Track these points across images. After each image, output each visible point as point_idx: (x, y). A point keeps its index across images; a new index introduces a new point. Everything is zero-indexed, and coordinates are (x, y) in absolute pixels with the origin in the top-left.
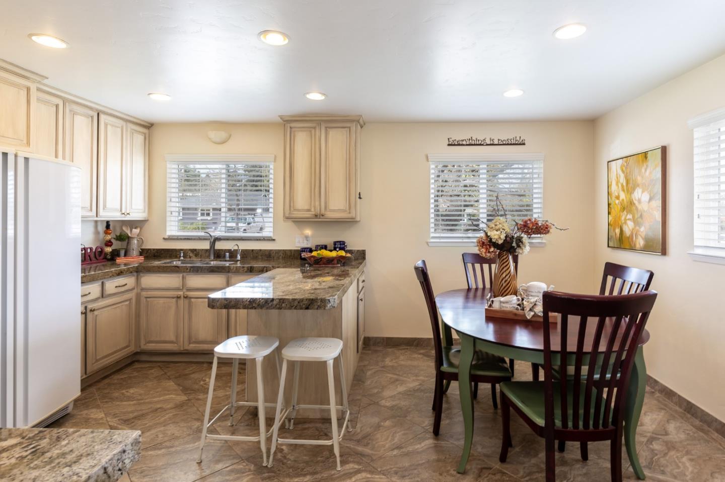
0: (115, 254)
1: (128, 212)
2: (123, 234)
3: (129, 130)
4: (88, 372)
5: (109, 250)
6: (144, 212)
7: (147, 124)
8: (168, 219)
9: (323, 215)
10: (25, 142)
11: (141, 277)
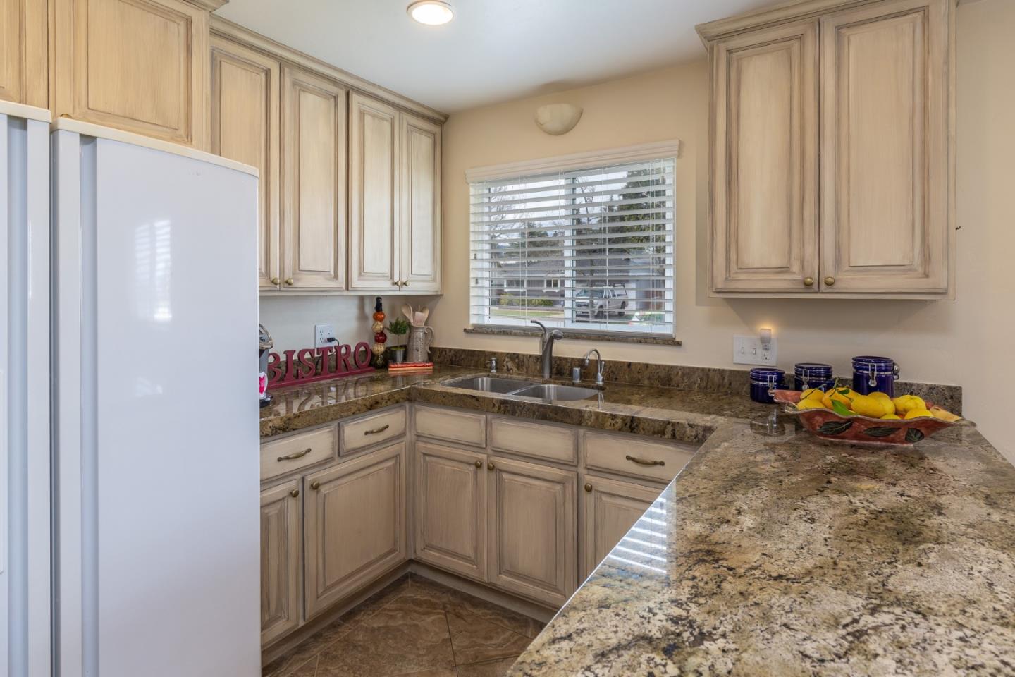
0: (389, 356)
1: (404, 281)
2: (401, 320)
3: (405, 125)
4: (307, 617)
5: (379, 349)
6: (434, 280)
7: (436, 116)
8: (473, 292)
9: (829, 284)
10: (182, 132)
11: (417, 410)
